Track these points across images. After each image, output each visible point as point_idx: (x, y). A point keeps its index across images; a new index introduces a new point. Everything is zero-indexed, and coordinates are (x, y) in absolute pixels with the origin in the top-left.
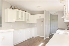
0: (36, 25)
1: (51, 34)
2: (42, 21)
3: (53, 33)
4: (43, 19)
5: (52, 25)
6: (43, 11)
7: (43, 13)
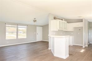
0: (72, 33)
1: (89, 44)
2: (80, 30)
3: (90, 43)
4: (82, 27)
5: (89, 34)
6: (82, 20)
7: (82, 22)
